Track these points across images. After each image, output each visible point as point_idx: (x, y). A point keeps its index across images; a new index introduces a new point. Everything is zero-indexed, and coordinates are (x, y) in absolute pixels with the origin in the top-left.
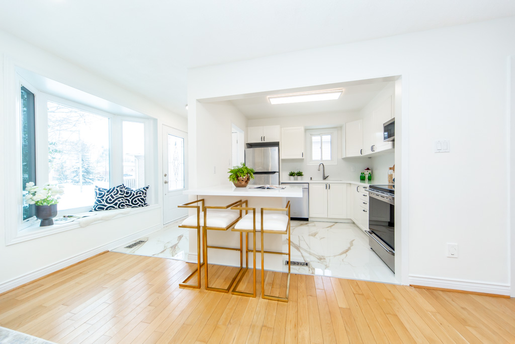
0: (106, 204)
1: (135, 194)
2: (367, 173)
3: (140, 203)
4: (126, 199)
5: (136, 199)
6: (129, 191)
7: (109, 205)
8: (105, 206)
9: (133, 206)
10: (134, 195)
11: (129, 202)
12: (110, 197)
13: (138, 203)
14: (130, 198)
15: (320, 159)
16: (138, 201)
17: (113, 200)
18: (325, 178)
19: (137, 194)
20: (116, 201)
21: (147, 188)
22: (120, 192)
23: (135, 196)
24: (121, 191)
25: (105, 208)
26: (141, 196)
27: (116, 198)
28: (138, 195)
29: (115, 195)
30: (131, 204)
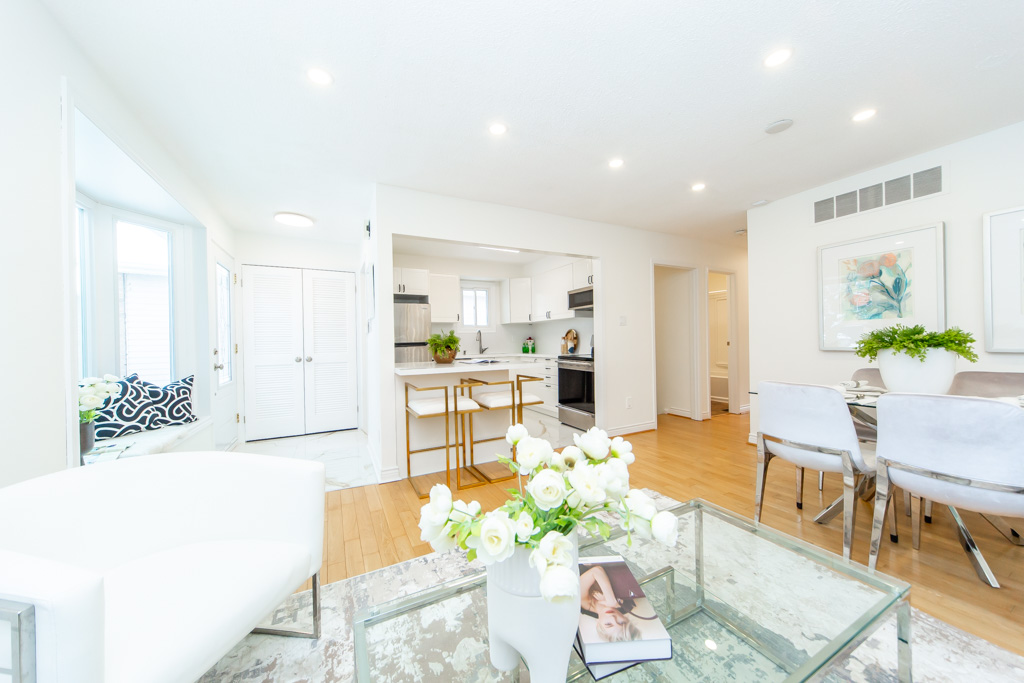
0: (120, 422)
1: (175, 394)
2: (530, 343)
3: (188, 415)
4: (158, 409)
5: (179, 406)
6: (159, 390)
7: (127, 424)
8: (119, 426)
9: (173, 421)
10: (173, 397)
11: (164, 415)
12: (128, 406)
13: (184, 415)
14: (166, 405)
15: (473, 323)
16: (184, 411)
17: (135, 411)
18: (482, 351)
19: (179, 395)
20: (143, 414)
21: (192, 380)
23: (177, 399)
25: (119, 431)
26: (187, 399)
27: (139, 406)
28: (182, 396)
29: (135, 399)
30: (168, 418)
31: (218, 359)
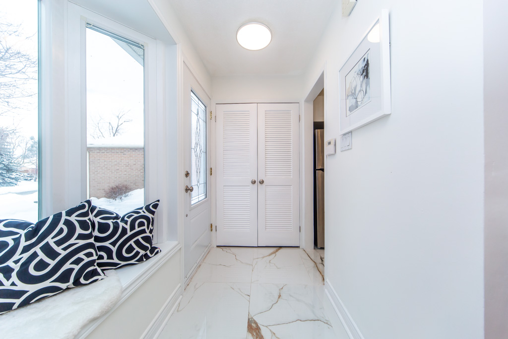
0: (21, 286)
1: (128, 227)
3: (142, 252)
4: (101, 249)
5: (132, 242)
6: (110, 222)
7: (32, 288)
8: (18, 294)
9: (123, 263)
10: (124, 231)
11: (110, 256)
12: (42, 256)
13: (138, 253)
14: (114, 244)
16: (137, 249)
17: (52, 263)
19: (132, 228)
20: (67, 266)
21: (156, 206)
22: (79, 231)
23: (129, 233)
24: (84, 225)
25: (18, 302)
26: (143, 231)
27: (64, 253)
28: (137, 229)
29: (58, 243)
30: (116, 260)
31: (190, 181)
